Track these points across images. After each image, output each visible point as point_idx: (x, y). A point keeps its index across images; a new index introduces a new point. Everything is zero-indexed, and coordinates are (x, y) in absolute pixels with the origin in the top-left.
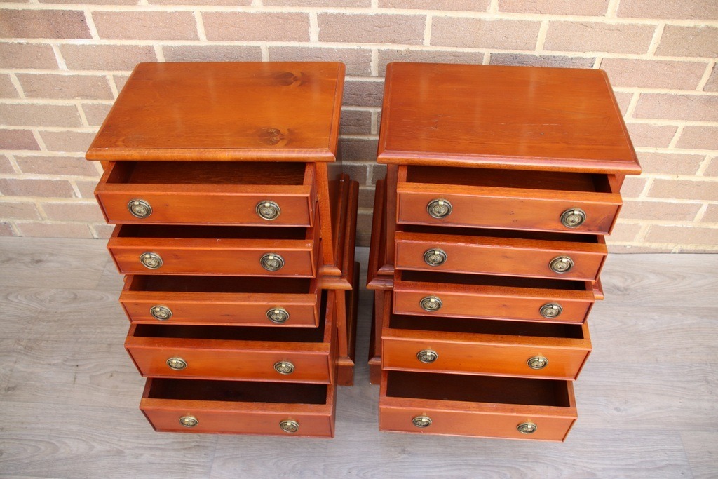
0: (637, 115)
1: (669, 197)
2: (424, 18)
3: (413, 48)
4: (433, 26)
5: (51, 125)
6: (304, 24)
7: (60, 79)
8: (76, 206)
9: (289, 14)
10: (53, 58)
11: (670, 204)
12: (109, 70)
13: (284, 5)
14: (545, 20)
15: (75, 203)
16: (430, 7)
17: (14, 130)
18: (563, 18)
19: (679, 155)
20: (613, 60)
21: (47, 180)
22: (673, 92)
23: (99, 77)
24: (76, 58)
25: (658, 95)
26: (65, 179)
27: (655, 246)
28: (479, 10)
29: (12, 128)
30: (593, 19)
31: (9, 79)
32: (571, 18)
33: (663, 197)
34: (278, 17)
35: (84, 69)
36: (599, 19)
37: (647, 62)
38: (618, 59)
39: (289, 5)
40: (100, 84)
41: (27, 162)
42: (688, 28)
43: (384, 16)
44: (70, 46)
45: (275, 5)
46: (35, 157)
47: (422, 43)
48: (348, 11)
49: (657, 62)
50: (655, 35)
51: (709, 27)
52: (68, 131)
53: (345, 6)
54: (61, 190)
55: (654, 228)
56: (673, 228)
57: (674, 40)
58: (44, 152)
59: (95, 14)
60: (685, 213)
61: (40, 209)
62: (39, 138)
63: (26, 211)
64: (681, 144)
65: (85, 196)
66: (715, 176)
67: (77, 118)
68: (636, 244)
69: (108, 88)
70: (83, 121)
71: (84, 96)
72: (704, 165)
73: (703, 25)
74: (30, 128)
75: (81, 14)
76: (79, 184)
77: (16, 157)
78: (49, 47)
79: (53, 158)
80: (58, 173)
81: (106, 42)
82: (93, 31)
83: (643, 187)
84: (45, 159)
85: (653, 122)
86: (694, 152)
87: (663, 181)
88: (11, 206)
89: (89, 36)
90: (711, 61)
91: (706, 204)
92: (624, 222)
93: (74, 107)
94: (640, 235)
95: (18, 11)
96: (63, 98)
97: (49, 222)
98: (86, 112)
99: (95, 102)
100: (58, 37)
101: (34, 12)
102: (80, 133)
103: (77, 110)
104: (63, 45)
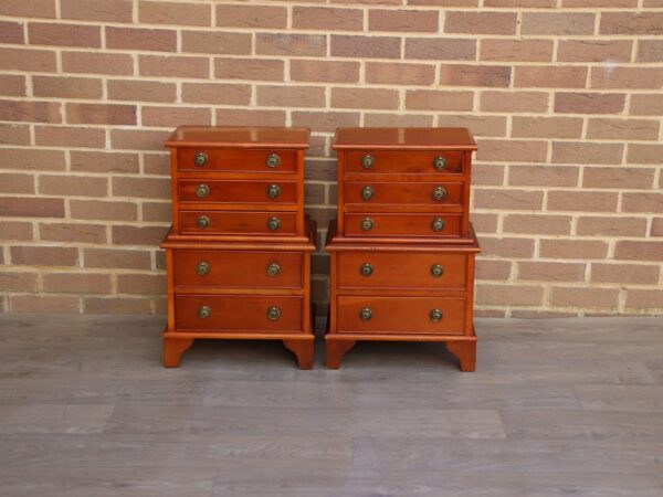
0: (511, 182)
1: (557, 258)
2: (358, 114)
5: (82, 195)
6: (282, 118)
8: (75, 275)
9: (274, 111)
10: (104, 139)
11: (560, 264)
12: (142, 149)
13: (270, 105)
14: (436, 114)
15: (75, 272)
16: (363, 107)
17: (49, 199)
18: (446, 113)
19: (552, 216)
20: (485, 141)
21: (58, 248)
22: (532, 164)
23: (134, 154)
24: (119, 139)
25: (522, 166)
26: (76, 246)
27: (562, 310)
28: (393, 109)
29: (49, 196)
30: (466, 113)
31: (64, 155)
32: (451, 113)
33: (552, 257)
34: (266, 113)
35: (123, 148)
36: (470, 113)
37: (507, 142)
38: (488, 141)
39: (274, 105)
40: (132, 160)
41: (48, 229)
42: (527, 117)
43: (334, 113)
44: (119, 130)
45: (265, 105)
46: (57, 224)
48: (311, 110)
49: (515, 142)
50: (507, 123)
51: (540, 117)
52: (95, 201)
53: (310, 107)
54: (68, 257)
55: (555, 290)
56: (570, 290)
57: (521, 126)
58: (68, 220)
59: (143, 108)
60: (574, 273)
61: (40, 279)
62: (67, 206)
63: (26, 282)
64: (551, 207)
65: (87, 265)
66: (585, 234)
67: (106, 188)
68: (545, 308)
69: (137, 163)
70: (110, 191)
71: (117, 170)
72: (573, 224)
73: (535, 115)
74: (64, 197)
75: (134, 108)
76: (87, 252)
77: (41, 224)
78: (103, 131)
79: (73, 225)
80: (71, 240)
81: (146, 128)
82: (139, 120)
83: (533, 247)
84: (66, 227)
85: (525, 188)
86: (562, 213)
87: (547, 241)
88: (13, 276)
89: (135, 124)
90: (550, 141)
91: (589, 263)
92: (528, 283)
93: (106, 180)
94: (546, 298)
95: (91, 105)
96: (100, 171)
97: (42, 295)
98: (114, 185)
99: (124, 175)
100: (112, 124)
101: (102, 105)
102: (103, 202)
103: (107, 182)
104: (114, 129)
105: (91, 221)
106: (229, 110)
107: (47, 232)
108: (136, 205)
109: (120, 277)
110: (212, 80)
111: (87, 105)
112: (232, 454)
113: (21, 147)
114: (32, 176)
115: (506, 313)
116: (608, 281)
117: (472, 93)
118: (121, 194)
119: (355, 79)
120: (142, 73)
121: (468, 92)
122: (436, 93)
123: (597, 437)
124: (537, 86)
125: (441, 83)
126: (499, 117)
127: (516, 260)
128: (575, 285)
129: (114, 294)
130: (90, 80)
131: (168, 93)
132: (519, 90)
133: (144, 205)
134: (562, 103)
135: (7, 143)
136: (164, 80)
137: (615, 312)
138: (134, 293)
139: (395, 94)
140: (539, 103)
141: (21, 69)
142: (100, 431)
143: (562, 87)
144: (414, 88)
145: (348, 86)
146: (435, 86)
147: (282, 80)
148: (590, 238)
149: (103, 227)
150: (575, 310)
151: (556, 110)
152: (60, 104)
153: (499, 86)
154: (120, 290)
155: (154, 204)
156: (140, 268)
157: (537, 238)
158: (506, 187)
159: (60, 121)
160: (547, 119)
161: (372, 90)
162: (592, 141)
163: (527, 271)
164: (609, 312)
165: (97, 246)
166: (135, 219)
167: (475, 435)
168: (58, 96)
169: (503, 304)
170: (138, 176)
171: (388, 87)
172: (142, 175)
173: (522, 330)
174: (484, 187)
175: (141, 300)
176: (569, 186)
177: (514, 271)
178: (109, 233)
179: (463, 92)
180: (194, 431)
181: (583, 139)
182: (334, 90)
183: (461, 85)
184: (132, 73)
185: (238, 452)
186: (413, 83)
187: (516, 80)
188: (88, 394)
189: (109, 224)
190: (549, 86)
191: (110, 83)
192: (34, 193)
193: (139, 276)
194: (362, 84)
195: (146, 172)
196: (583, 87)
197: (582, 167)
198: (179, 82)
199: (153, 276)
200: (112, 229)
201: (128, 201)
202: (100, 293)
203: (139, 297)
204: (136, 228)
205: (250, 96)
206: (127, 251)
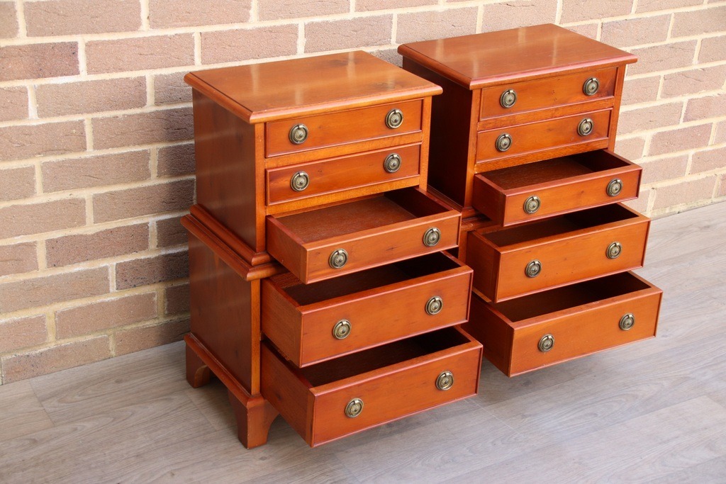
2: (391, 17)
3: (382, 48)
4: (398, 24)
6: (293, 36)
7: (26, 131)
9: (282, 26)
10: (25, 105)
12: (88, 112)
13: (277, 18)
23: (76, 122)
24: (52, 102)
28: (433, 4)
34: (271, 32)
35: (59, 115)
39: (282, 18)
40: (74, 131)
43: (361, 19)
44: (49, 86)
45: (269, 19)
47: (389, 42)
48: (331, 18)
50: (558, 5)
52: (14, 206)
53: (330, 14)
59: (89, 45)
67: (32, 184)
69: (83, 135)
70: (38, 186)
71: (49, 151)
75: (74, 46)
78: (23, 91)
81: (94, 77)
82: (82, 65)
89: (77, 73)
90: (600, 22)
96: (20, 158)
98: (44, 174)
99: (60, 158)
100: (39, 77)
101: (19, 48)
102: (28, 206)
103: (34, 174)
104: (42, 86)
105: (9, 239)
106: (220, 33)
108: (83, 201)
109: (61, 316)
118: (56, 189)
129: (52, 343)
133: (97, 199)
138: (81, 334)
148: (629, 137)
149: (31, 245)
154: (62, 334)
155: (111, 193)
156: (93, 295)
162: (640, 16)
165: (22, 277)
166: (82, 222)
170: (83, 155)
172: (91, 153)
175: (94, 341)
178: (41, 253)
181: (633, 14)
189: (41, 238)
191: (31, 9)
193: (91, 307)
195: (96, 147)
199: (112, 302)
200: (47, 245)
201: (69, 197)
202: (29, 347)
203: (90, 338)
204: (86, 236)
205: (249, 8)
206: (72, 274)
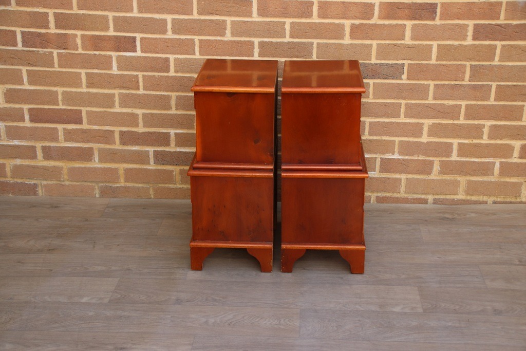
0: (435, 98)
1: (471, 157)
2: (312, 43)
4: (317, 48)
5: (95, 107)
6: (251, 47)
7: (111, 76)
8: (92, 168)
9: (244, 41)
10: (111, 63)
11: (474, 162)
12: (141, 71)
13: (242, 36)
14: (375, 43)
15: (92, 166)
16: (315, 38)
17: (70, 109)
18: (383, 42)
19: (468, 124)
20: (414, 64)
21: (78, 147)
22: (453, 83)
23: (134, 75)
24: (124, 64)
25: (445, 84)
26: (92, 146)
27: (474, 198)
28: (340, 39)
29: (70, 108)
30: (399, 42)
31: (81, 75)
32: (387, 42)
33: (467, 157)
34: (238, 43)
35: (127, 70)
36: (402, 42)
37: (433, 65)
38: (417, 64)
39: (244, 37)
40: (134, 79)
41: (70, 133)
42: (450, 45)
43: (293, 43)
44: (123, 56)
45: (237, 36)
46: (77, 129)
47: (312, 57)
48: (274, 40)
49: (440, 65)
50: (433, 49)
51: (460, 45)
52: (105, 111)
53: (273, 37)
54: (86, 155)
55: (469, 182)
56: (482, 182)
57: (444, 52)
58: (85, 126)
59: (142, 39)
60: (486, 169)
61: (65, 171)
62: (84, 115)
63: (55, 173)
64: (467, 117)
65: (101, 161)
66: (495, 138)
67: (114, 102)
68: (461, 196)
69: (138, 82)
70: (117, 104)
71: (122, 87)
72: (486, 131)
73: (456, 43)
74: (81, 108)
75: (134, 38)
76: (100, 150)
77: (64, 129)
78: (111, 57)
79: (90, 130)
80: (88, 141)
81: (144, 55)
82: (138, 48)
83: (452, 149)
84: (83, 131)
85: (446, 102)
86: (476, 122)
87: (463, 144)
88: (45, 168)
89: (136, 51)
90: (468, 64)
91: (498, 162)
92: (447, 177)
93: (114, 95)
94: (461, 189)
95: (101, 36)
96: (109, 88)
97: (67, 183)
98: (120, 98)
99: (127, 92)
100: (118, 51)
101: (109, 37)
102: (112, 112)
103: (115, 97)
104: (119, 56)
105: (103, 127)
106: (209, 40)
107: (69, 136)
108: (137, 115)
109: (126, 170)
110: (195, 16)
111: (97, 36)
112: (206, 322)
113: (47, 69)
114: (57, 92)
115: (429, 201)
116: (513, 176)
117: (405, 25)
118: (125, 107)
119: (310, 15)
120: (140, 11)
121: (401, 25)
122: (375, 25)
123: (497, 312)
124: (458, 19)
125: (379, 18)
126: (426, 45)
127: (438, 159)
128: (486, 179)
129: (122, 183)
130: (99, 16)
131: (160, 26)
132: (443, 22)
133: (144, 115)
134: (479, 32)
135: (36, 66)
136: (157, 16)
137: (518, 200)
138: (137, 183)
139: (342, 27)
140: (460, 32)
141: (45, 7)
142: (106, 301)
143: (480, 19)
144: (357, 22)
145: (303, 20)
146: (375, 20)
147: (251, 16)
148: (499, 142)
149: (113, 132)
150: (485, 198)
151: (474, 39)
152: (76, 36)
153: (427, 19)
154: (127, 180)
155: (151, 114)
156: (142, 164)
157: (455, 142)
158: (430, 101)
159: (77, 49)
160: (466, 46)
161: (324, 23)
162: (503, 63)
163: (447, 168)
164: (513, 200)
165: (108, 147)
166: (137, 126)
167: (397, 309)
168: (74, 29)
169: (426, 194)
170: (138, 92)
171: (337, 21)
172: (141, 91)
173: (441, 215)
174: (413, 102)
175: (143, 187)
176: (483, 100)
177: (436, 167)
178: (117, 136)
179: (397, 25)
180: (179, 301)
181: (496, 62)
182: (292, 23)
183: (395, 19)
184: (132, 10)
185: (212, 321)
186: (356, 18)
187: (441, 14)
188: (99, 268)
189: (117, 129)
190: (469, 18)
191: (116, 19)
192: (58, 105)
193: (140, 169)
194: (315, 19)
195: (144, 89)
196: (498, 19)
197: (494, 85)
198: (169, 18)
199: (152, 169)
200: (120, 133)
201: (131, 112)
202: (111, 182)
203: (141, 185)
204: (138, 133)
205: (226, 29)
206: (132, 151)
